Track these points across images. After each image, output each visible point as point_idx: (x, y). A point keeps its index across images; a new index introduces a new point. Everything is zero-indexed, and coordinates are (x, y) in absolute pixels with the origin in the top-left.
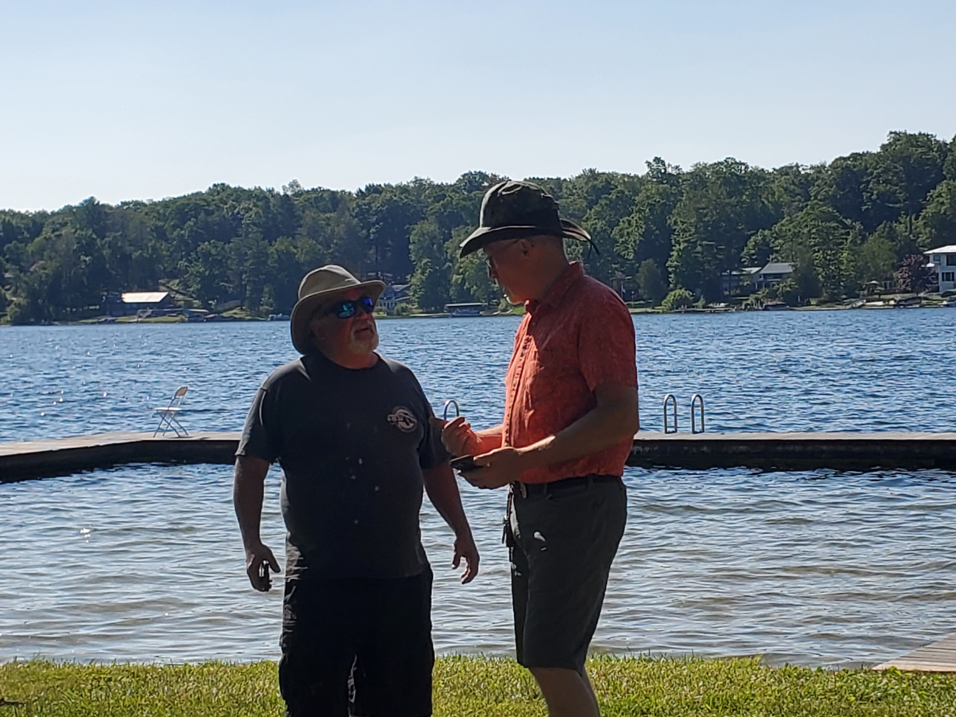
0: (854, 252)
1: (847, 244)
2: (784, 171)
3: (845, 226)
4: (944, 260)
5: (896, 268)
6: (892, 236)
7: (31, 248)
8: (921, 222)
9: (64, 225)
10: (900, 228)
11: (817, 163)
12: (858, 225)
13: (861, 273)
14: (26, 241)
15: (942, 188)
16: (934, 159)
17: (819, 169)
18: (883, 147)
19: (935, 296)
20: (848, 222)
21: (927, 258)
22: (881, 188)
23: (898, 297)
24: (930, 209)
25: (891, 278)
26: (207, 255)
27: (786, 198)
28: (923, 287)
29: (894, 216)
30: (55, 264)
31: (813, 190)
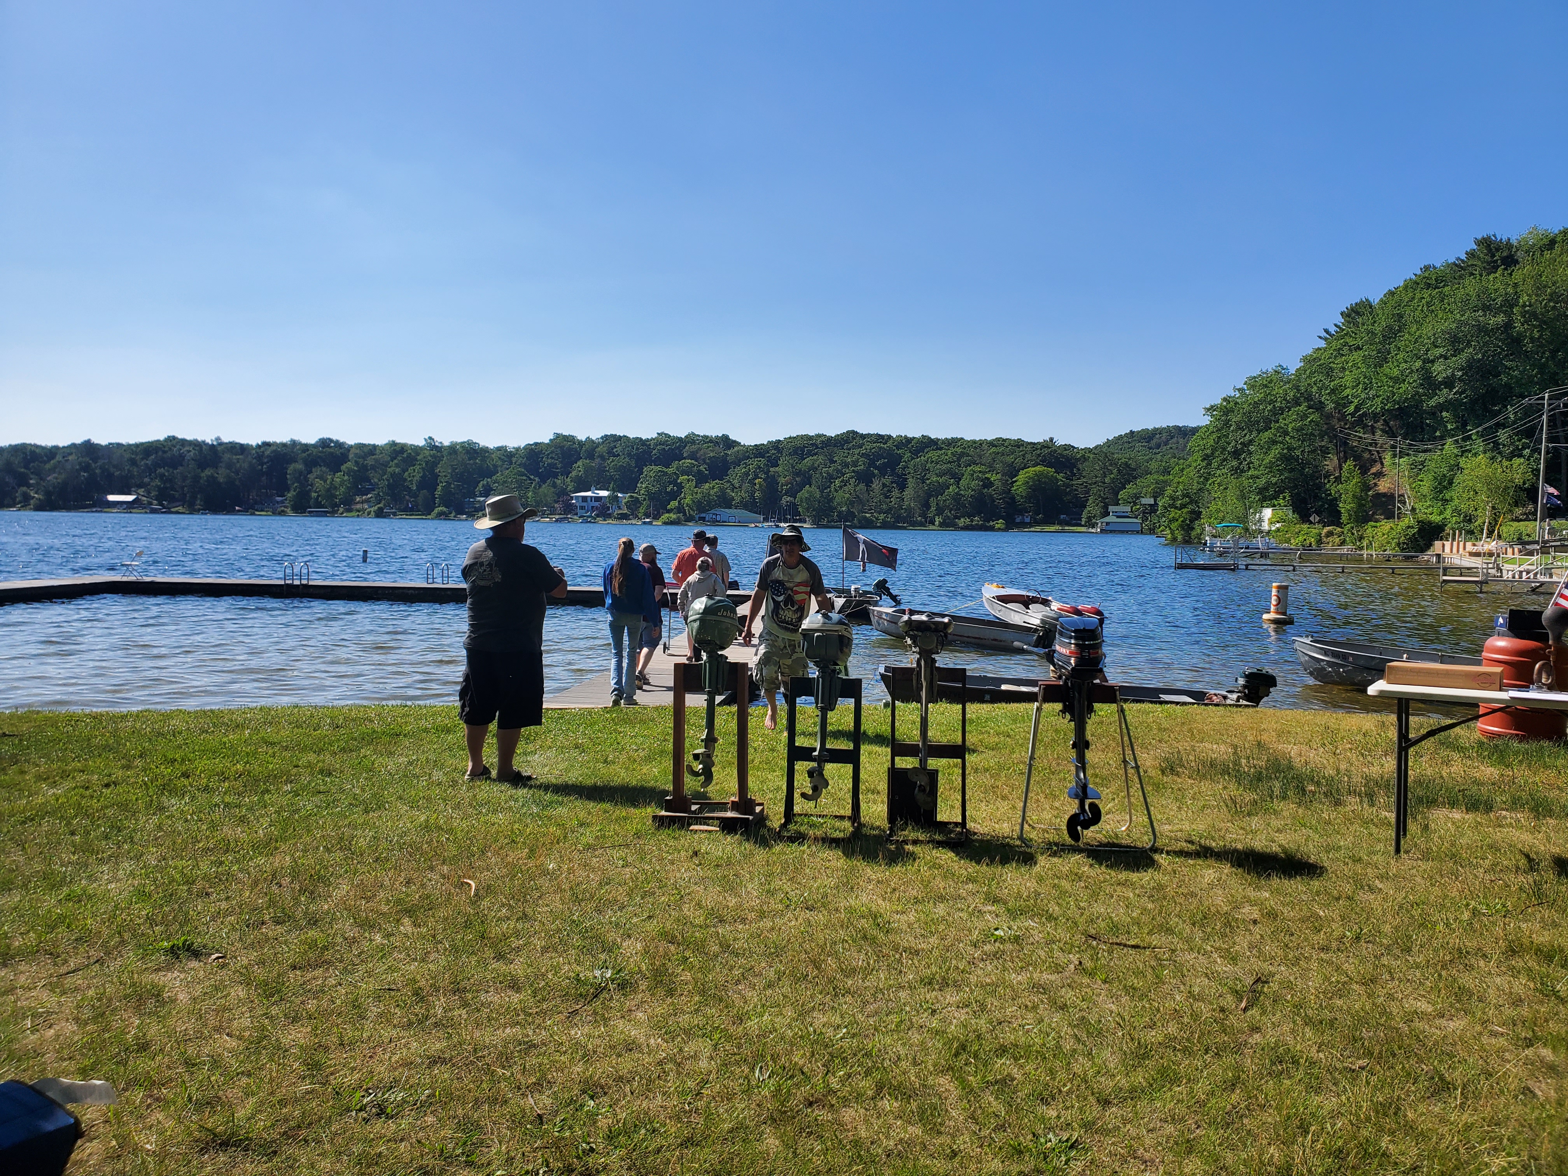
0: (535, 493)
1: (530, 489)
2: (499, 449)
3: (530, 479)
4: (580, 499)
5: (557, 502)
6: (554, 485)
7: (47, 466)
8: (569, 480)
9: (71, 454)
10: (558, 482)
11: (516, 446)
12: (537, 479)
13: (538, 503)
14: (45, 463)
15: (580, 463)
16: (576, 449)
17: (518, 449)
18: (551, 440)
19: (575, 517)
20: (532, 477)
21: (572, 498)
22: (549, 461)
23: (557, 517)
24: (574, 474)
25: (554, 507)
26: (162, 476)
27: (500, 463)
28: (570, 513)
29: (556, 476)
30: (63, 476)
31: (514, 460)
